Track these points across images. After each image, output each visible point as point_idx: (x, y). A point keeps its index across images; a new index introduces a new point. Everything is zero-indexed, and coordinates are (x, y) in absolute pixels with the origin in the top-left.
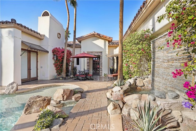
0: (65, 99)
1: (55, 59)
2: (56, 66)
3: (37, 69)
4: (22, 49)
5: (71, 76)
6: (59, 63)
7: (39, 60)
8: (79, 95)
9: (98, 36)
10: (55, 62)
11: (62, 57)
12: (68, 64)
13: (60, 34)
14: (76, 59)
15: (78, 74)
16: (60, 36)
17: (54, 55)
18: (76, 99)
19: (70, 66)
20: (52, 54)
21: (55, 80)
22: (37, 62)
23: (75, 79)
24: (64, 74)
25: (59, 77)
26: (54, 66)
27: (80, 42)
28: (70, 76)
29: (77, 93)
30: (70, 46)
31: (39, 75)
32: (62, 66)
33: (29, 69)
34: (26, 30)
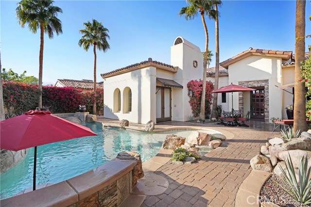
0: (200, 144)
1: (191, 95)
2: (192, 105)
3: (171, 108)
4: (157, 87)
5: (213, 119)
6: (195, 100)
7: (172, 98)
8: (218, 142)
9: (259, 54)
10: (191, 99)
11: (199, 93)
12: (208, 101)
13: (196, 62)
14: (220, 95)
15: (222, 116)
16: (197, 64)
17: (190, 90)
18: (213, 145)
19: (211, 104)
20: (187, 89)
21: (191, 122)
22: (171, 99)
23: (218, 124)
24: (202, 116)
25: (196, 118)
26: (189, 104)
27: (227, 68)
28: (211, 118)
29: (216, 139)
30: (211, 75)
31: (172, 115)
32: (200, 104)
33: (163, 108)
34: (160, 66)
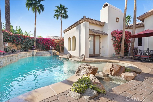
0: (113, 74)
1: (114, 40)
2: (114, 46)
3: (100, 48)
5: (130, 56)
6: (117, 43)
7: (101, 42)
10: (114, 42)
11: (120, 38)
12: (127, 45)
13: (118, 18)
14: (137, 39)
15: (139, 54)
16: (119, 20)
17: (113, 37)
19: (130, 46)
20: (111, 36)
22: (100, 43)
23: (135, 60)
24: (122, 54)
25: (117, 56)
26: (113, 46)
28: (129, 56)
31: (101, 53)
32: (120, 46)
33: (94, 48)
